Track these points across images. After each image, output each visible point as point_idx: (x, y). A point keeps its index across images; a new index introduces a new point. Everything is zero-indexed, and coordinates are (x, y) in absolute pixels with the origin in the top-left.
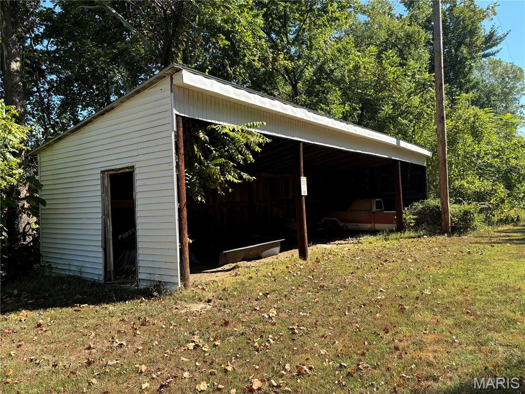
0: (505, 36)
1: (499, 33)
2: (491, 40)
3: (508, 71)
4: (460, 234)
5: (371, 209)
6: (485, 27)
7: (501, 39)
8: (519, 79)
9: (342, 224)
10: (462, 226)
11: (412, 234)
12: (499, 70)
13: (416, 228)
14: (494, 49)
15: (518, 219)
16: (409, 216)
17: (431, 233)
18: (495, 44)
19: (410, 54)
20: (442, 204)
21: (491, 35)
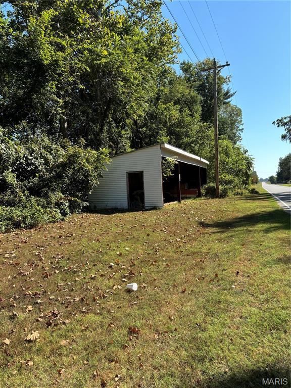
0: (234, 94)
1: (231, 92)
2: (227, 95)
3: (233, 110)
4: (223, 198)
5: (185, 188)
6: (225, 87)
7: (232, 95)
8: (239, 116)
9: (171, 195)
10: (223, 195)
11: (205, 198)
12: (229, 109)
13: (206, 196)
14: (229, 100)
15: (242, 193)
16: (203, 191)
17: (213, 198)
18: (229, 97)
19: (193, 108)
20: (216, 185)
21: (228, 92)
